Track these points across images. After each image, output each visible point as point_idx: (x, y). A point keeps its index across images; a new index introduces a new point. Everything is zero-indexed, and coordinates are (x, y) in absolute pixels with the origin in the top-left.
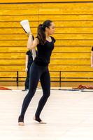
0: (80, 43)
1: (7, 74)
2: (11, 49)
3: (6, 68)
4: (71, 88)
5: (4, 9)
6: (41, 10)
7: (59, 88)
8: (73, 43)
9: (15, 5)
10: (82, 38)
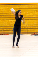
0: (34, 18)
1: (8, 30)
2: (10, 21)
3: (8, 27)
4: (31, 34)
5: (7, 6)
6: (20, 7)
7: (27, 34)
8: (32, 19)
9: (11, 5)
10: (35, 17)
